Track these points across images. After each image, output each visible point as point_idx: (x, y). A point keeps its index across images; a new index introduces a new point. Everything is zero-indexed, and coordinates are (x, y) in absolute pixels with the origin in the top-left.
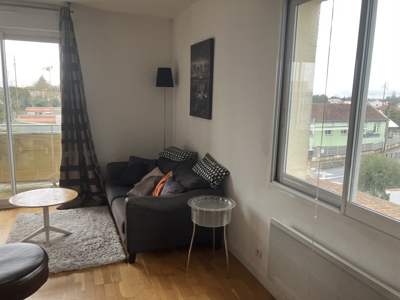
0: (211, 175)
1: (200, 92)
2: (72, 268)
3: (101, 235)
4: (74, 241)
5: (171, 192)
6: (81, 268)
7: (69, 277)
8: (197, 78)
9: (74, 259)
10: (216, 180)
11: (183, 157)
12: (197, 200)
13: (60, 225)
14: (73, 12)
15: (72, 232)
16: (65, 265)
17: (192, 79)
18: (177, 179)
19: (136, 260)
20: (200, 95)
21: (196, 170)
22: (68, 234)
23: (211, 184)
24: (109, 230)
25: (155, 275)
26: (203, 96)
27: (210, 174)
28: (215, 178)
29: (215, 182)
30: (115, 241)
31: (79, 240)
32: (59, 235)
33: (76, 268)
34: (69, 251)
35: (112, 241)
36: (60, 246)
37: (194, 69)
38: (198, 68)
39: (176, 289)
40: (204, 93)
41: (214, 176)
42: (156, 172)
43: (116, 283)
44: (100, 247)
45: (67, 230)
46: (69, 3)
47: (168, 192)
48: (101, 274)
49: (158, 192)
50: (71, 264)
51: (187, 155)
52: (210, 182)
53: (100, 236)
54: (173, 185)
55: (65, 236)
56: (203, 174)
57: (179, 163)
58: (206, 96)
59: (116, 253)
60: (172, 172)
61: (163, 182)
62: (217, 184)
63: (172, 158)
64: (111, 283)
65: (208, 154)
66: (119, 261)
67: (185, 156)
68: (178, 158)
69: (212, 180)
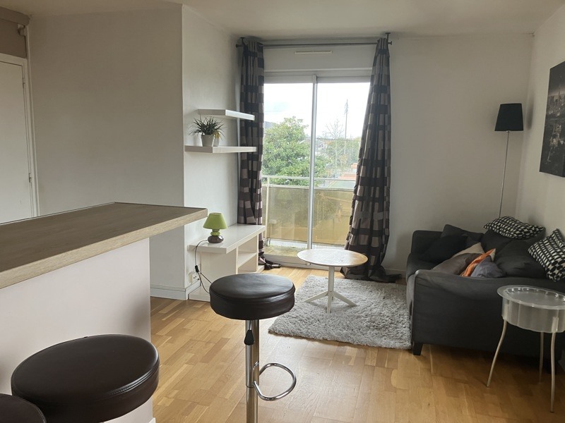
0: (552, 260)
1: (555, 136)
2: (346, 341)
3: (390, 315)
4: (357, 314)
5: (483, 275)
6: (355, 343)
7: (341, 348)
8: (553, 116)
9: (351, 331)
10: (558, 268)
11: (518, 232)
12: (516, 290)
13: (347, 294)
14: (391, 43)
15: (357, 304)
16: (340, 334)
17: (548, 117)
18: (499, 261)
19: (422, 353)
20: (555, 141)
21: (532, 251)
22: (352, 306)
23: (549, 273)
24: (401, 312)
25: (442, 376)
26: (559, 142)
27: (550, 258)
28: (557, 265)
29: (556, 271)
30: (404, 326)
31: (363, 315)
32: (342, 304)
33: (350, 341)
34: (348, 322)
35: (401, 325)
36: (340, 315)
37: (551, 102)
38: (556, 100)
39: (464, 400)
40: (560, 137)
41: (556, 262)
42: (475, 249)
43: (390, 370)
44: (384, 327)
45: (352, 300)
46: (388, 34)
47: (479, 275)
48: (376, 355)
49: (468, 273)
50: (346, 335)
51: (526, 230)
52: (548, 270)
53: (388, 316)
54: (488, 266)
55: (348, 306)
56: (540, 258)
57: (511, 240)
58: (562, 142)
59: (400, 339)
60: (494, 250)
61: (476, 262)
62: (560, 275)
63: (503, 232)
64: (384, 367)
65: (558, 230)
66: (402, 348)
67: (522, 230)
68: (511, 232)
69: (551, 267)
